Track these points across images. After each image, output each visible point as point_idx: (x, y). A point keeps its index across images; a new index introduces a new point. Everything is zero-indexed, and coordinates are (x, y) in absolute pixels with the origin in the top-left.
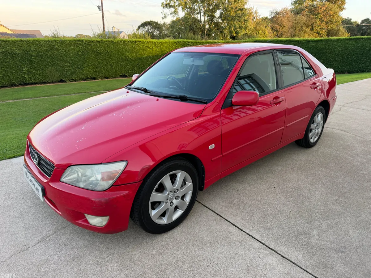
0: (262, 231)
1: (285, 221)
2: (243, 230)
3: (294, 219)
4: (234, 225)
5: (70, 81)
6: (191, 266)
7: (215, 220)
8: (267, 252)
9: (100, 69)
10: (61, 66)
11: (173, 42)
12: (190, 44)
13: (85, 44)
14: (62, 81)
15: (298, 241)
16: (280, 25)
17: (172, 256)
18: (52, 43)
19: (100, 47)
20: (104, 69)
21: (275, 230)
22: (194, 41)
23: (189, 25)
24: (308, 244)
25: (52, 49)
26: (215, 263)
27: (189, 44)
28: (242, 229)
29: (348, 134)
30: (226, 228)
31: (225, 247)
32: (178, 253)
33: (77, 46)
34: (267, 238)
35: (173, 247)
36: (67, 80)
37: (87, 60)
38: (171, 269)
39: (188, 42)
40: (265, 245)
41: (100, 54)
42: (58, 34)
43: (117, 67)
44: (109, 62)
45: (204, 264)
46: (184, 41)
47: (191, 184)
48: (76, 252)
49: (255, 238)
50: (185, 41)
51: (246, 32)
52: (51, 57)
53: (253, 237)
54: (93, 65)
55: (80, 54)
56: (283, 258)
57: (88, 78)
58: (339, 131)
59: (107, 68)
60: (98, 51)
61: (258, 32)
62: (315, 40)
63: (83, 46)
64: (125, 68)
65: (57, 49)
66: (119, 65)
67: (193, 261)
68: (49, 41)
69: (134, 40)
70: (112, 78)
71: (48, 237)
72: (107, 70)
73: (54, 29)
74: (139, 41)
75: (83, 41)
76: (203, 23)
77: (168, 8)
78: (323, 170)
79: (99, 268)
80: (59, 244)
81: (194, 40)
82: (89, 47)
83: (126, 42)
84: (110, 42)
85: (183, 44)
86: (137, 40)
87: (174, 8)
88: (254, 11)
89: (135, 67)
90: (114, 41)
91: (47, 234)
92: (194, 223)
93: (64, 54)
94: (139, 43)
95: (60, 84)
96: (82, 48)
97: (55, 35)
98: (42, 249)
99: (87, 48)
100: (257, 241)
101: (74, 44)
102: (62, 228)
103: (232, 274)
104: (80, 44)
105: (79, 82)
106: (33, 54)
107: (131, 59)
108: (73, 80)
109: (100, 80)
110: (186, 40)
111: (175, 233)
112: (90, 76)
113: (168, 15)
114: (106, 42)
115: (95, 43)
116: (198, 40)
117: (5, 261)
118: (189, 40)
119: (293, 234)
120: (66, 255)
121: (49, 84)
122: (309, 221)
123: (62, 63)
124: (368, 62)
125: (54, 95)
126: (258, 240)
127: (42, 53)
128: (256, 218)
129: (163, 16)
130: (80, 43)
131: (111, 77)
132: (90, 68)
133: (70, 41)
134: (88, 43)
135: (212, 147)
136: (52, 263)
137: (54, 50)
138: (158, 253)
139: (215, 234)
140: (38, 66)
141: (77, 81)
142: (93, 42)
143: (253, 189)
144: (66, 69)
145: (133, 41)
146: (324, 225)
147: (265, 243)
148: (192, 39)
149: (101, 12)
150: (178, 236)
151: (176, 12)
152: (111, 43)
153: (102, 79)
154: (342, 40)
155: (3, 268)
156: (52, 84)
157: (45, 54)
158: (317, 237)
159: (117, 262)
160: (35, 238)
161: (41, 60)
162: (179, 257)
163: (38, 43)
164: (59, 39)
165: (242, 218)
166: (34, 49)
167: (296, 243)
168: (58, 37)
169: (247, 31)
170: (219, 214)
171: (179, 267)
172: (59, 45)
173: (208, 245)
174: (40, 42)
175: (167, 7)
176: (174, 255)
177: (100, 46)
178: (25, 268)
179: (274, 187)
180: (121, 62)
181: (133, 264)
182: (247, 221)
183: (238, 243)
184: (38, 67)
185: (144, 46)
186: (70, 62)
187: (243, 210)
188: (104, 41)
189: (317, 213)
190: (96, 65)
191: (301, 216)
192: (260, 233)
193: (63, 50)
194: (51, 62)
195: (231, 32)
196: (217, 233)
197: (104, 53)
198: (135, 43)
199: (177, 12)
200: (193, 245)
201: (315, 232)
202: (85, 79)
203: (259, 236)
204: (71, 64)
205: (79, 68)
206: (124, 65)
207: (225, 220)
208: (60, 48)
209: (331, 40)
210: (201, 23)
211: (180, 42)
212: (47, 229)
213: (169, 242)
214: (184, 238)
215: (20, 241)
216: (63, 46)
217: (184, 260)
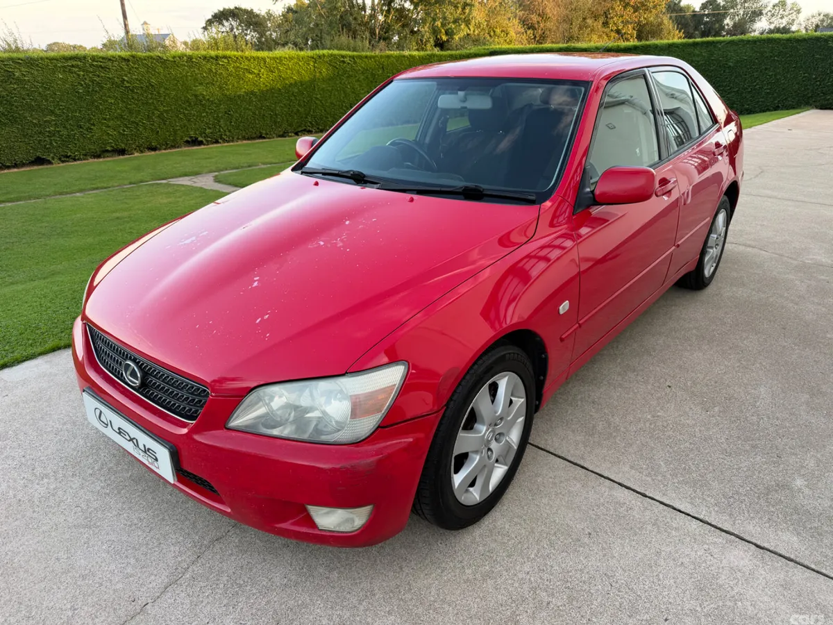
0: (689, 493)
1: (726, 462)
2: (647, 494)
3: (744, 456)
4: (620, 484)
5: (60, 159)
6: (571, 599)
7: (575, 479)
8: (720, 540)
9: (136, 128)
10: (35, 125)
11: (308, 57)
13: (91, 65)
14: (39, 161)
15: (773, 506)
16: (539, 15)
17: (516, 578)
18: (5, 65)
19: (130, 73)
20: (145, 129)
21: (715, 484)
22: (355, 53)
23: (338, 16)
24: (796, 509)
25: (6, 82)
26: (623, 584)
28: (642, 492)
29: (764, 252)
30: (606, 493)
31: (627, 541)
32: (527, 569)
33: (72, 73)
34: (706, 506)
35: (508, 556)
36: (53, 158)
37: (101, 107)
38: (527, 612)
39: (343, 57)
41: (132, 91)
42: (18, 41)
43: (177, 120)
44: (157, 110)
45: (597, 588)
46: (332, 55)
47: (522, 400)
48: (275, 599)
50: (335, 55)
51: (470, 30)
52: (5, 102)
53: (675, 509)
54: (117, 118)
55: (81, 91)
56: (762, 551)
57: (107, 151)
58: (744, 248)
59: (153, 125)
60: (125, 83)
61: (494, 32)
62: (622, 47)
63: (87, 71)
64: (195, 124)
65: (19, 81)
66: (181, 116)
67: (569, 584)
69: (213, 53)
70: (165, 149)
71: (186, 570)
72: (152, 130)
73: (6, 30)
74: (225, 57)
75: (85, 57)
76: (368, 12)
78: (751, 336)
80: (222, 586)
81: (354, 50)
82: (103, 75)
83: (194, 60)
84: (154, 59)
85: (330, 61)
86: (220, 53)
89: (222, 120)
90: (165, 58)
91: (180, 562)
93: (40, 93)
94: (226, 61)
95: (35, 168)
96: (84, 75)
97: (9, 45)
98: (182, 604)
99: (99, 76)
100: (689, 517)
101: (64, 67)
102: (212, 542)
103: (670, 603)
104: (78, 65)
105: (84, 161)
107: (208, 99)
108: (67, 157)
109: (136, 154)
110: (336, 52)
111: (497, 519)
112: (112, 146)
114: (145, 59)
115: (116, 64)
116: (363, 50)
118: (343, 53)
119: (756, 490)
120: (254, 611)
121: (6, 171)
122: (776, 456)
123: (37, 116)
124: (733, 94)
125: (30, 198)
126: (688, 515)
130: (79, 63)
131: (164, 147)
132: (109, 127)
133: (51, 59)
134: (100, 64)
135: (564, 307)
137: (11, 83)
138: (478, 576)
139: (591, 512)
141: (78, 160)
142: (110, 60)
143: (626, 395)
144: (48, 130)
145: (212, 58)
146: (811, 464)
148: (349, 50)
150: (507, 526)
152: (157, 61)
153: (142, 152)
154: (677, 47)
156: (16, 170)
158: (807, 491)
159: (389, 613)
160: (153, 577)
162: (532, 579)
164: (21, 56)
165: (632, 467)
167: (772, 512)
168: (17, 49)
169: (472, 29)
170: (579, 462)
171: (545, 604)
172: (23, 69)
173: (586, 540)
176: (520, 576)
177: (130, 69)
179: (670, 387)
180: (186, 109)
181: (431, 611)
182: (647, 472)
183: (649, 527)
185: (238, 67)
186: (58, 112)
187: (624, 447)
188: (140, 58)
189: (784, 436)
190: (124, 119)
191: (753, 447)
192: (686, 498)
193: (36, 84)
194: (6, 113)
195: (435, 31)
196: (593, 510)
197: (142, 87)
198: (217, 60)
200: (552, 545)
201: (800, 482)
202: (99, 153)
203: (687, 505)
204: (61, 118)
205: (81, 127)
206: (194, 116)
207: (599, 477)
208: (26, 78)
210: (365, 12)
211: (324, 55)
212: (172, 548)
213: (493, 545)
214: (523, 531)
215: (115, 591)
216: (36, 73)
217: (547, 585)
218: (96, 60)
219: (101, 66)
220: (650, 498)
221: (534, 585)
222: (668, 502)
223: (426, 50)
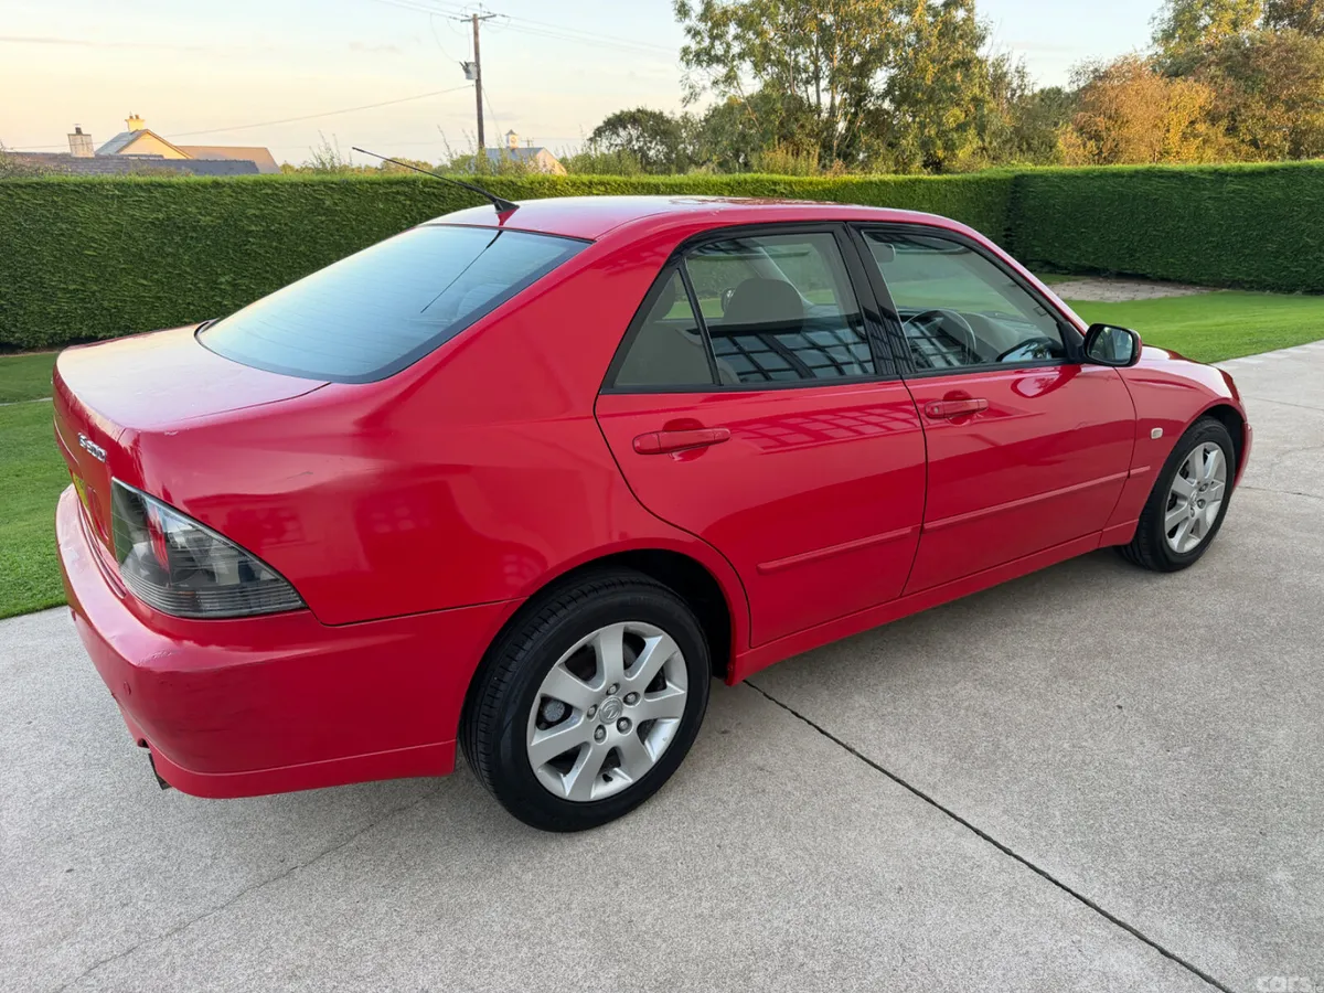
0: (1084, 861)
1: (1166, 827)
2: (1014, 851)
3: (1202, 823)
4: (978, 832)
6: (836, 966)
7: (910, 813)
8: (1104, 933)
11: (722, 183)
12: (780, 188)
13: (421, 192)
15: (1217, 902)
16: (1110, 118)
17: (768, 925)
18: (314, 191)
21: (1133, 856)
22: (794, 178)
23: (777, 123)
24: (1255, 915)
25: (313, 213)
26: (922, 961)
27: (775, 191)
28: (1007, 847)
30: (950, 840)
31: (954, 908)
32: (788, 916)
33: (396, 202)
34: (1103, 884)
35: (769, 896)
38: (767, 970)
39: (775, 183)
40: (1098, 909)
42: (335, 159)
45: (881, 959)
46: (757, 181)
48: (446, 891)
49: (1057, 883)
50: (762, 181)
51: (983, 140)
52: (308, 239)
53: (1050, 879)
56: (1167, 960)
61: (1029, 144)
63: (416, 200)
65: (328, 212)
67: (841, 947)
68: (305, 185)
69: (585, 178)
71: (352, 838)
73: (322, 144)
75: (414, 182)
76: (825, 115)
77: (704, 64)
78: (1301, 649)
79: (525, 949)
80: (387, 863)
81: (794, 174)
82: (435, 205)
83: (559, 187)
84: (504, 184)
85: (755, 190)
86: (596, 178)
87: (725, 65)
88: (1013, 69)
90: (520, 184)
91: (348, 828)
92: (835, 819)
93: (352, 228)
96: (410, 205)
97: (323, 164)
98: (335, 875)
99: (429, 207)
100: (1068, 894)
101: (386, 193)
102: (393, 811)
104: (404, 192)
106: (253, 228)
110: (765, 176)
113: (704, 88)
114: (493, 185)
115: (453, 191)
116: (807, 175)
117: (223, 907)
118: (776, 177)
119: (1198, 874)
120: (415, 899)
122: (1257, 832)
126: (1069, 890)
127: (280, 224)
128: (1057, 813)
129: (687, 92)
130: (407, 189)
133: (372, 183)
134: (432, 190)
136: (373, 922)
137: (319, 214)
138: (717, 913)
139: (914, 860)
140: (268, 269)
143: (1042, 711)
145: (584, 184)
147: (1096, 901)
148: (786, 173)
149: (473, 82)
150: (783, 858)
151: (730, 78)
152: (508, 188)
155: (221, 929)
157: (291, 228)
158: (1290, 891)
159: (582, 935)
160: (312, 839)
161: (276, 248)
162: (791, 930)
163: (270, 191)
164: (336, 178)
165: (1005, 812)
166: (257, 212)
167: (1212, 909)
168: (334, 171)
169: (987, 140)
170: (925, 792)
171: (796, 964)
172: (336, 196)
173: (892, 896)
174: (277, 189)
175: (699, 62)
176: (776, 923)
177: (471, 198)
178: (286, 933)
179: (1120, 707)
181: (636, 943)
182: (1027, 821)
183: (998, 896)
184: (267, 272)
187: (1007, 782)
189: (1286, 805)
191: (1223, 812)
192: (1075, 866)
193: (349, 215)
195: (925, 145)
196: (920, 859)
199: (735, 77)
200: (838, 893)
201: (1281, 876)
203: (1072, 876)
207: (947, 816)
208: (338, 208)
209: (1311, 170)
210: (819, 116)
211: (746, 181)
212: (344, 810)
213: (753, 879)
214: (803, 868)
215: (266, 846)
216: (351, 201)
217: (809, 942)
218: (429, 184)
219: (434, 193)
220: (1016, 857)
221: (790, 938)
222: (1041, 868)
223: (910, 173)
